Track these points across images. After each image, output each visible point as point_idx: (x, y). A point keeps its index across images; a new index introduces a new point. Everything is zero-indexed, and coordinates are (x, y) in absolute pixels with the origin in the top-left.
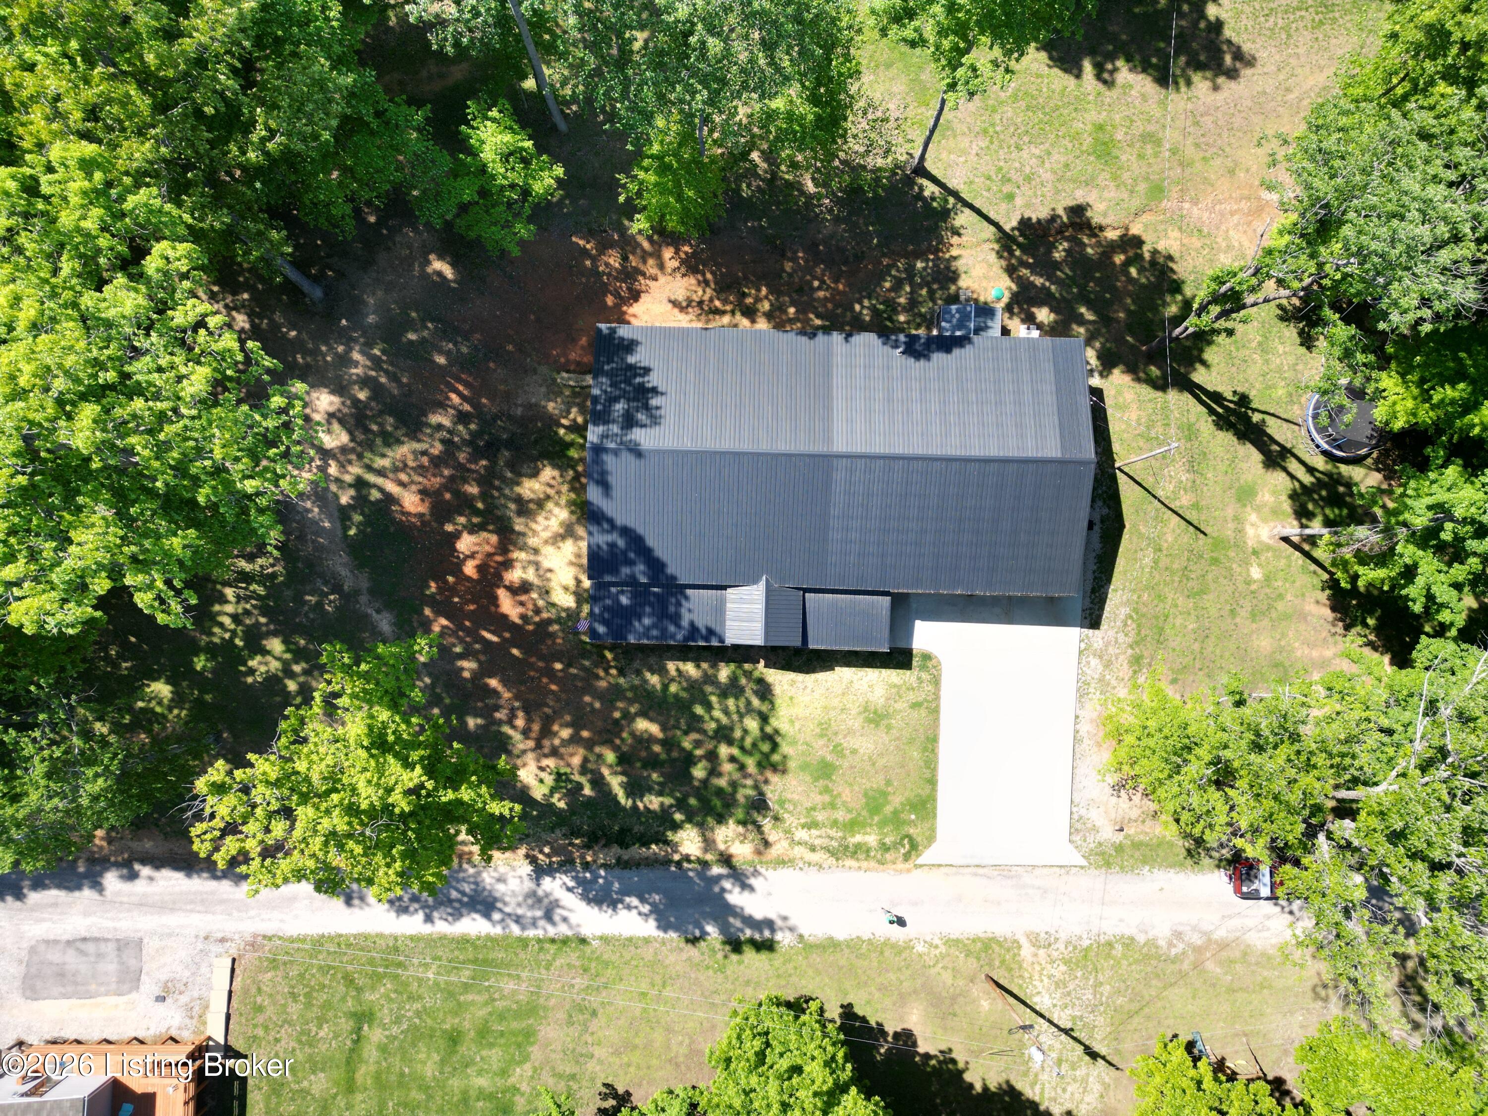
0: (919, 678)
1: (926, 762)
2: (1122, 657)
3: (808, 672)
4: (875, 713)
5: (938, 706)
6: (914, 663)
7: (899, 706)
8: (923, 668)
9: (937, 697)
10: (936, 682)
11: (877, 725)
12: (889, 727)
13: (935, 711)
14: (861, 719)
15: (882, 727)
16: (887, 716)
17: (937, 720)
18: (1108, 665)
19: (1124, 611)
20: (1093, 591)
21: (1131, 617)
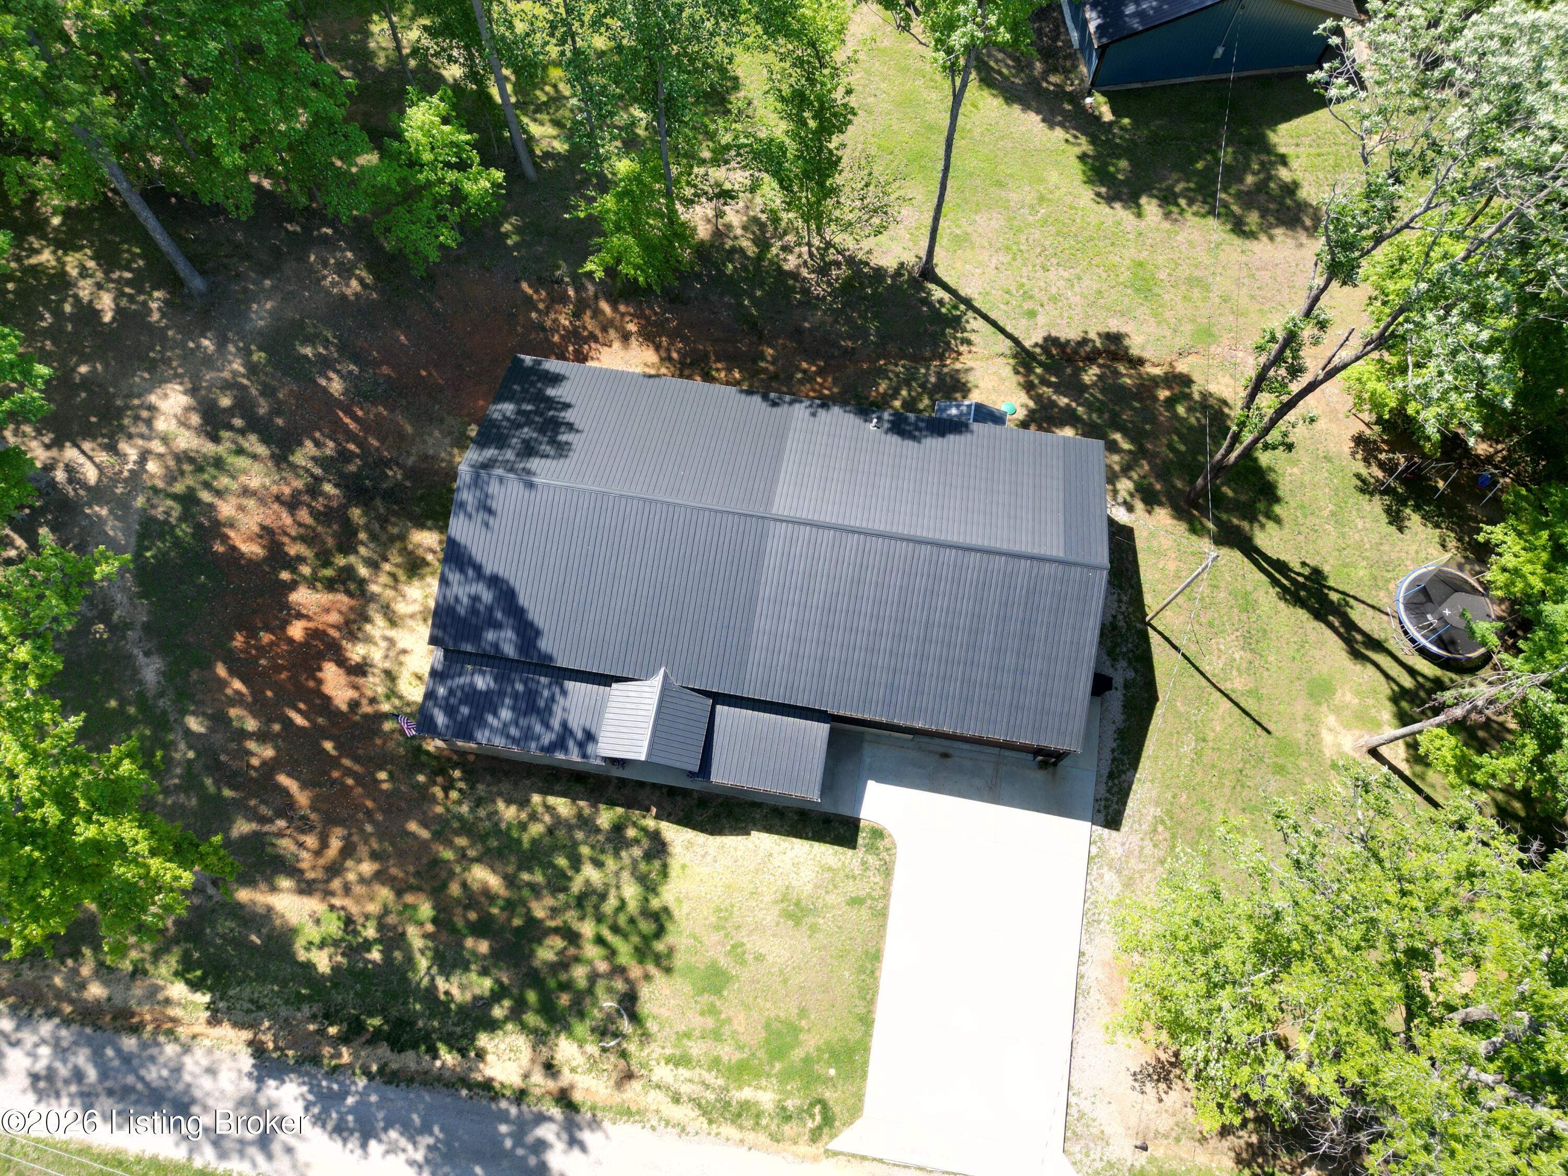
0: (864, 863)
1: (861, 989)
3: (712, 833)
4: (797, 904)
5: (886, 907)
6: (860, 841)
7: (831, 899)
8: (871, 848)
9: (886, 895)
10: (887, 871)
11: (797, 924)
12: (814, 929)
13: (882, 914)
14: (776, 910)
15: (804, 928)
16: (814, 912)
17: (883, 926)
18: (1128, 884)
19: (1153, 811)
20: (1111, 775)
21: (1163, 822)
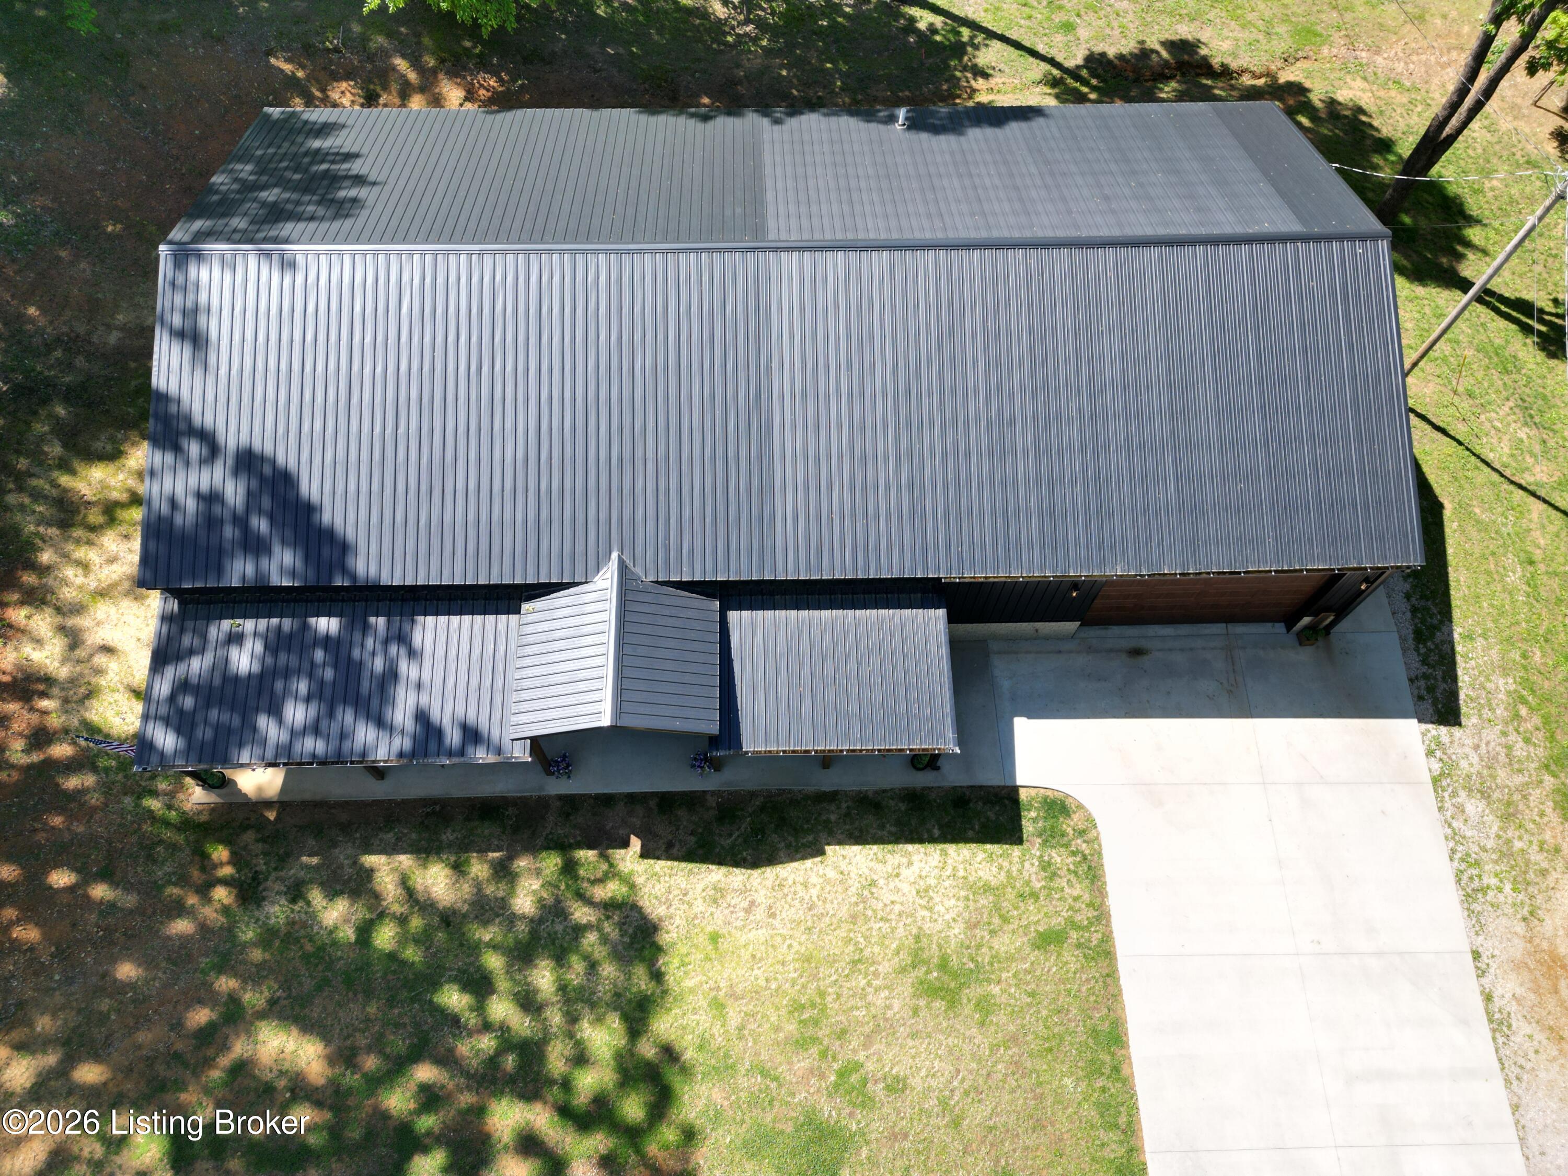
0: (1045, 866)
1: (1103, 1108)
2: (1536, 794)
3: (755, 864)
4: (943, 966)
5: (1107, 938)
6: (1028, 827)
7: (1004, 943)
8: (1052, 836)
9: (1102, 916)
10: (1091, 871)
11: (953, 1002)
12: (985, 1006)
13: (1102, 954)
14: (905, 988)
15: (968, 1009)
16: (977, 974)
17: (1111, 976)
18: (1509, 815)
